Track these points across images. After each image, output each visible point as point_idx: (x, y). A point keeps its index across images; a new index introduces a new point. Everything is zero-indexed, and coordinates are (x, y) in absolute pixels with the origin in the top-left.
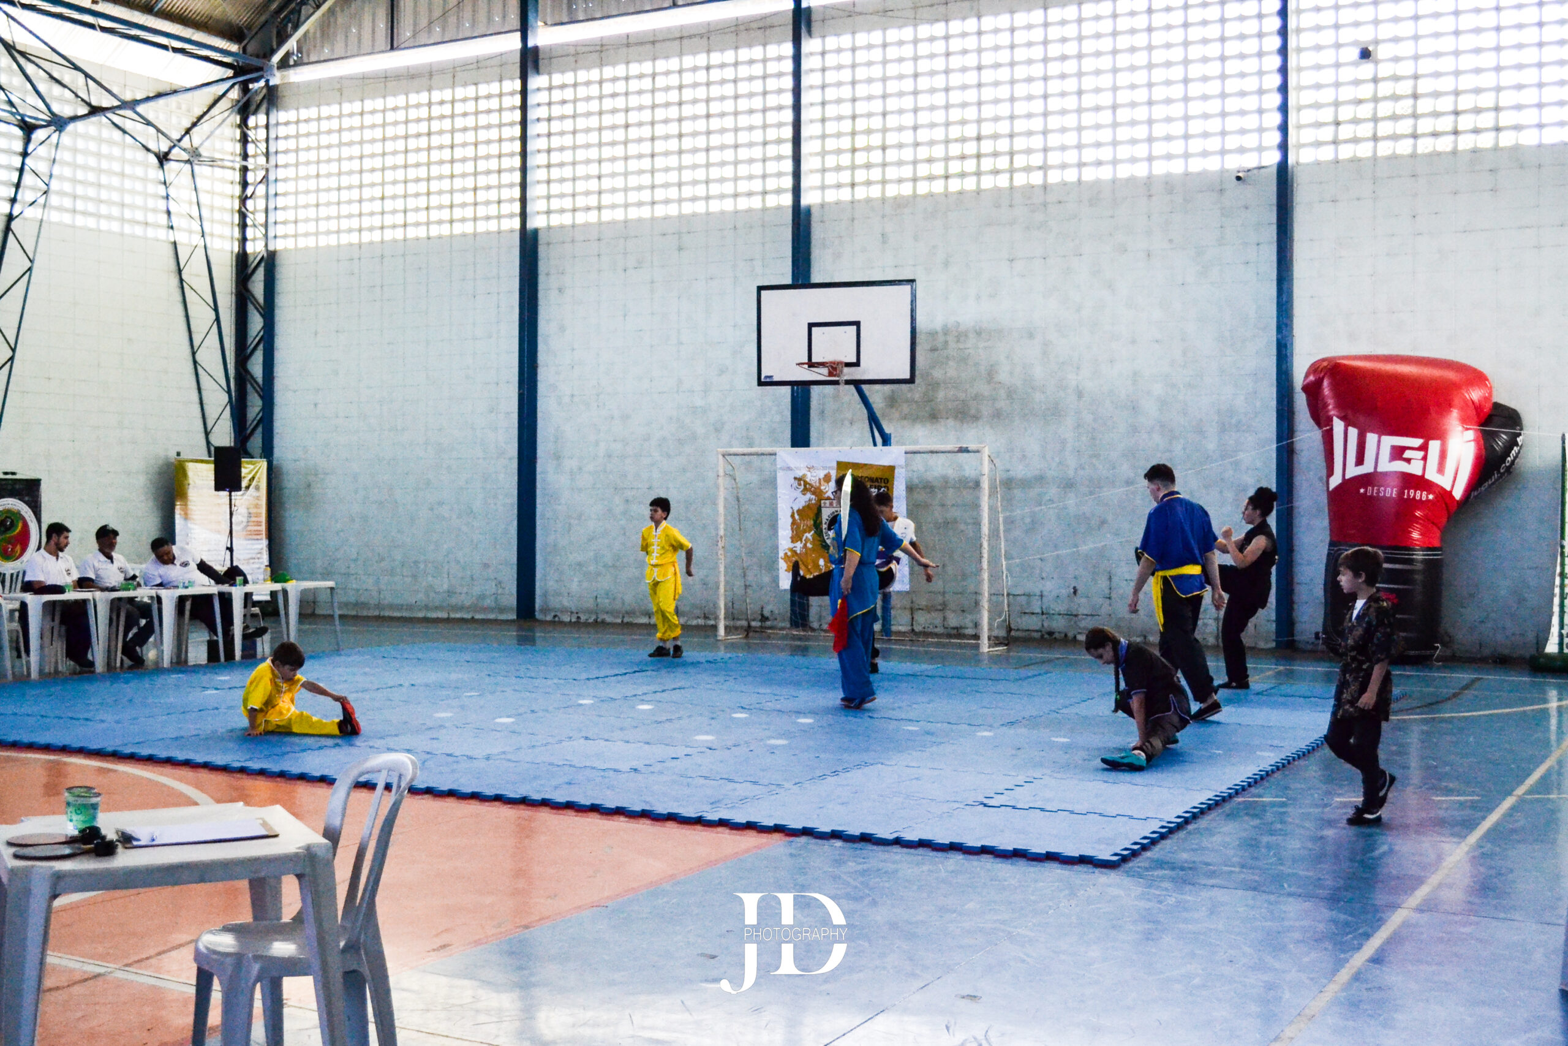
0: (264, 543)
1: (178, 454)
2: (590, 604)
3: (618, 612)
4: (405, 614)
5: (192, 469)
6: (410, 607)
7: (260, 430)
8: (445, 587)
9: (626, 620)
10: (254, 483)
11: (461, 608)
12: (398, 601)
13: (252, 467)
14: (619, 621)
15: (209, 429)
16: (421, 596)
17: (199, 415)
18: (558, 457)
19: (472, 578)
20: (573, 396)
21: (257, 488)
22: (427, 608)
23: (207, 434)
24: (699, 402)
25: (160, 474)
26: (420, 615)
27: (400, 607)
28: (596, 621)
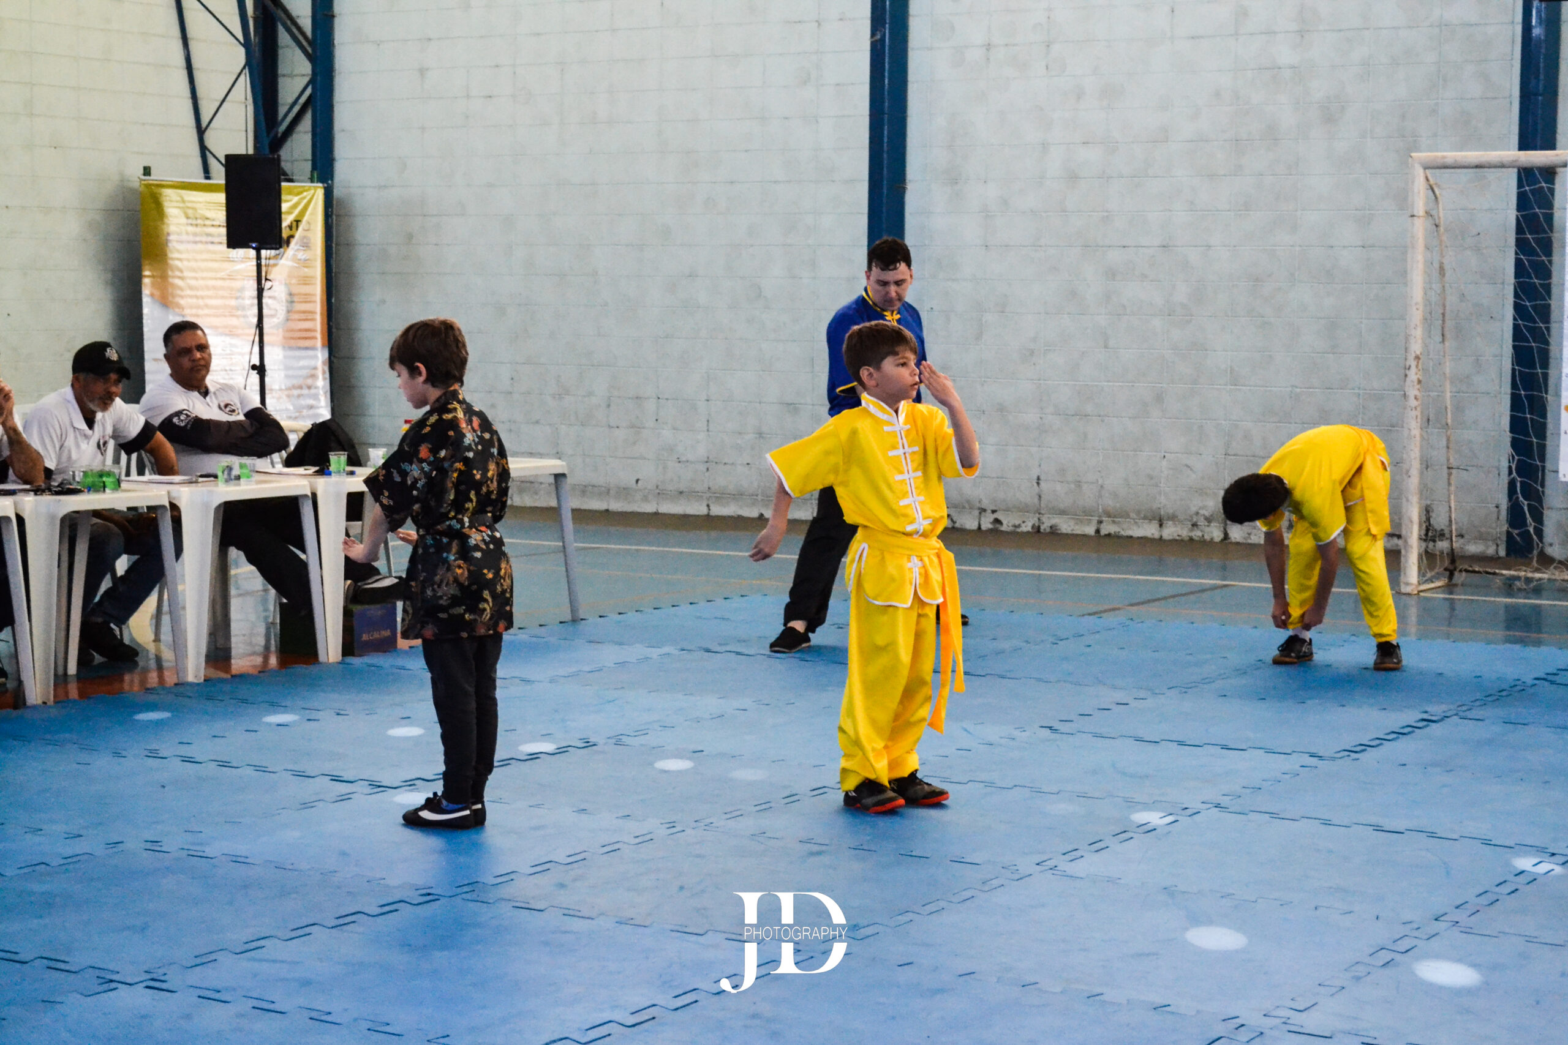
0: (321, 356)
1: (147, 171)
2: (1026, 494)
3: (1087, 512)
4: (616, 506)
5: (173, 204)
6: (624, 492)
7: (306, 123)
8: (702, 451)
9: (1108, 528)
10: (298, 234)
11: (738, 496)
12: (599, 479)
13: (296, 199)
14: (1090, 530)
15: (204, 123)
16: (649, 473)
17: (187, 93)
18: (953, 178)
19: (760, 435)
20: (988, 47)
21: (306, 245)
22: (661, 494)
23: (201, 132)
24: (1286, 55)
25: (110, 212)
26: (649, 508)
27: (605, 492)
28: (1037, 530)
